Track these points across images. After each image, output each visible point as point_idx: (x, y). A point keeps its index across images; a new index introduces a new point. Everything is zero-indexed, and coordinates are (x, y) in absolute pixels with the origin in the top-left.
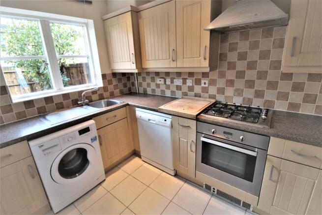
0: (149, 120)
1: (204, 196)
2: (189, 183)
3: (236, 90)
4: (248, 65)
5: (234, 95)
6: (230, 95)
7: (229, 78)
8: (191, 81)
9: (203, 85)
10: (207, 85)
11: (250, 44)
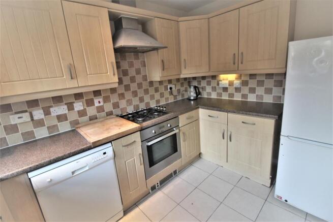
0: (73, 173)
1: (158, 195)
2: (140, 204)
3: (128, 101)
4: (131, 79)
5: (127, 106)
6: (124, 107)
7: (120, 93)
8: (81, 104)
9: (97, 104)
10: (102, 104)
11: (128, 63)
